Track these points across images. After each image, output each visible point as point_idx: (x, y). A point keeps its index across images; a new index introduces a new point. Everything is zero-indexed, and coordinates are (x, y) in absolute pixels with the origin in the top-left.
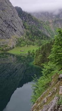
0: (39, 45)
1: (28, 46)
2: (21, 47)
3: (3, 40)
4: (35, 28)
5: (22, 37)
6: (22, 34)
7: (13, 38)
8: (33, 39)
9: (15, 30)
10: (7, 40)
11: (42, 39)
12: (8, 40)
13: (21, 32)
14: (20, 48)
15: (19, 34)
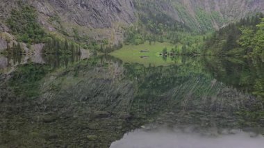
0: (173, 42)
1: (150, 44)
2: (137, 44)
3: (99, 30)
4: (155, 8)
5: (132, 25)
6: (132, 20)
7: (117, 28)
8: (158, 30)
9: (119, 11)
10: (106, 31)
11: (176, 29)
12: (108, 31)
13: (129, 15)
14: (135, 46)
15: (127, 18)
